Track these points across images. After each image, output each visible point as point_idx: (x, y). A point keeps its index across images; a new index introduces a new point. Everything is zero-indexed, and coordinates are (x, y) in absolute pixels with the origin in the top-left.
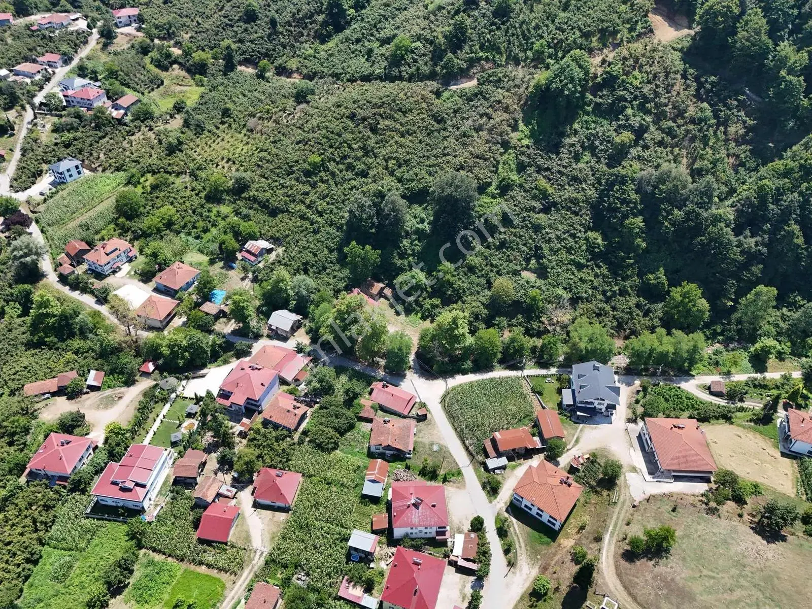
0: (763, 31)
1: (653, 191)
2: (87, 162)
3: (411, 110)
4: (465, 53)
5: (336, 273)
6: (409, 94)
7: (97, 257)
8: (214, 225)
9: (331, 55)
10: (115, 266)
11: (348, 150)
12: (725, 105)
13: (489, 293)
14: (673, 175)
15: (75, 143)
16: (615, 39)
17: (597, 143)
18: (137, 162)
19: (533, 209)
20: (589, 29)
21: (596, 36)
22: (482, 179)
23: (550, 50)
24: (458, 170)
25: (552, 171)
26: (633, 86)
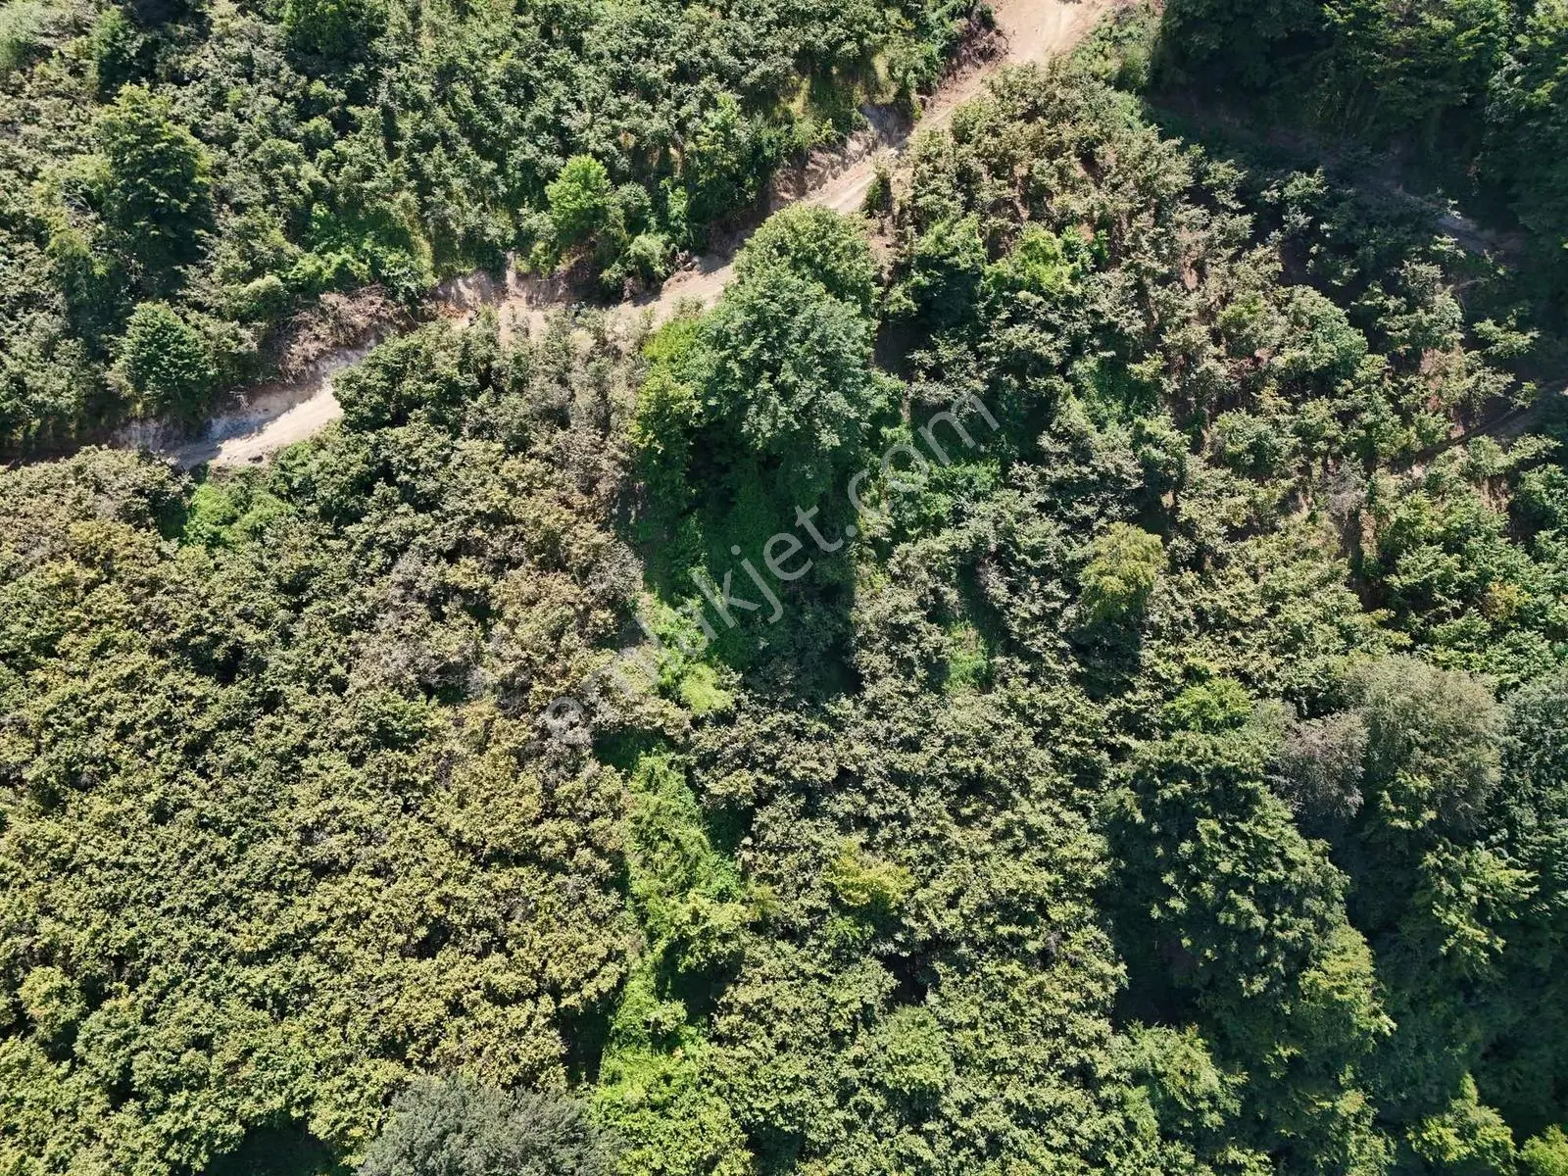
1: (1371, 804)
3: (46, 647)
4: (225, 276)
12: (1391, 289)
16: (873, 87)
17: (996, 586)
20: (763, 67)
21: (798, 89)
22: (577, 986)
23: (625, 189)
24: (426, 949)
25: (867, 784)
26: (1047, 296)
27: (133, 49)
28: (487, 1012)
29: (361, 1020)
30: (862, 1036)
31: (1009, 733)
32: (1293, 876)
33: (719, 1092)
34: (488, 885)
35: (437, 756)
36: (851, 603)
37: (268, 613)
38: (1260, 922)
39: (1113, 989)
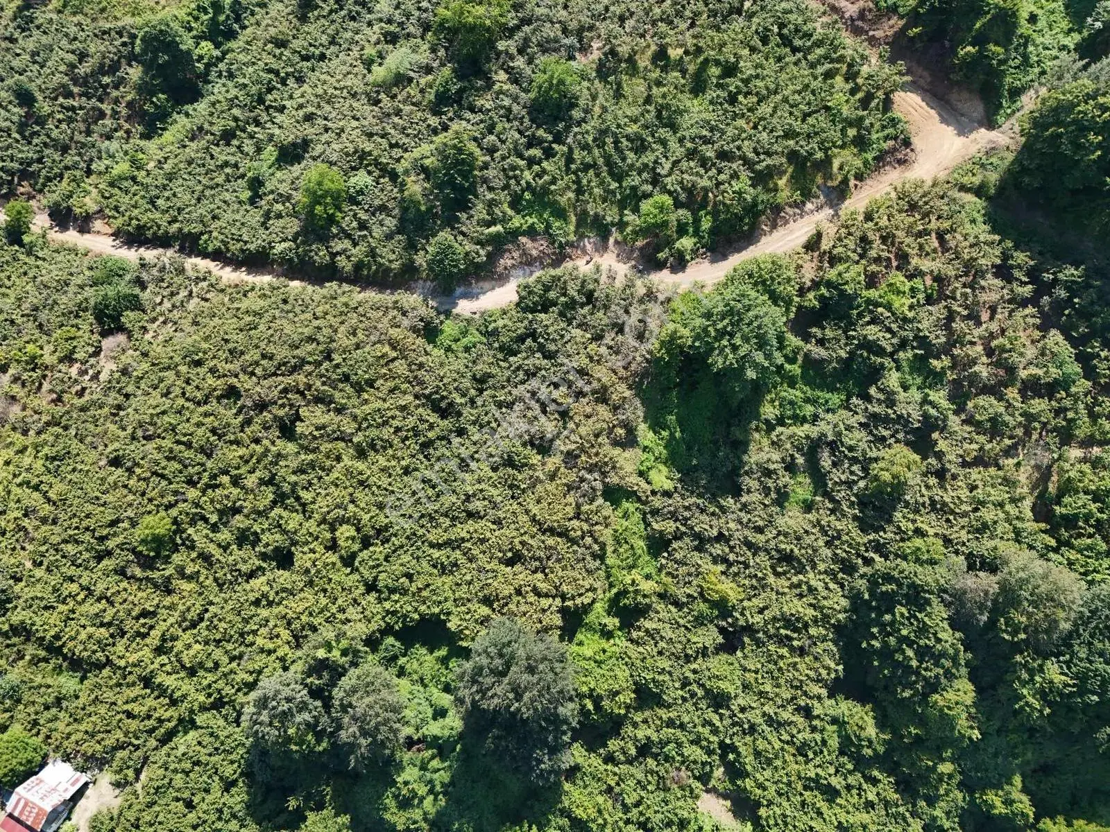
1: (992, 622)
3: (371, 383)
4: (478, 222)
6: (360, 334)
9: (171, 177)
11: (236, 491)
16: (828, 176)
17: (826, 461)
19: (702, 651)
20: (769, 161)
21: (785, 172)
22: (573, 598)
23: (681, 212)
24: (510, 563)
25: (732, 543)
26: (893, 314)
27: (454, 88)
28: (532, 598)
29: (477, 585)
30: (700, 660)
31: (813, 537)
32: (939, 647)
33: (626, 664)
34: (543, 542)
35: (531, 477)
36: (745, 452)
37: (468, 390)
38: (914, 663)
39: (833, 676)
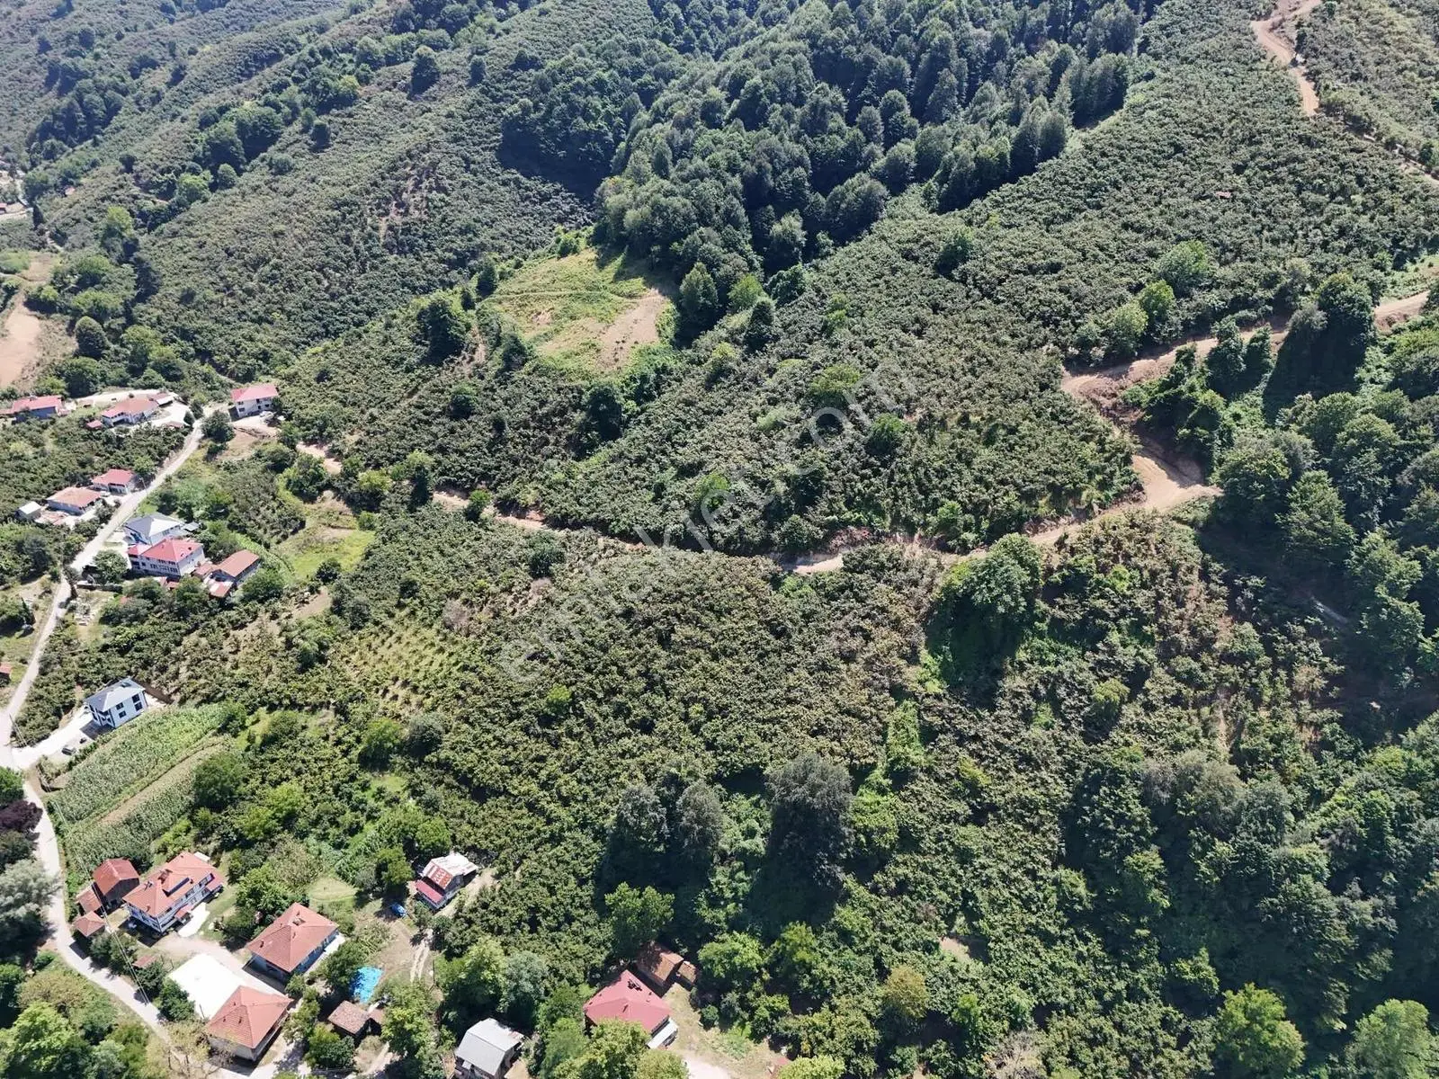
0: (1335, 513)
1: (1172, 801)
2: (154, 684)
3: (729, 611)
4: (819, 512)
5: (590, 932)
6: (726, 580)
7: (148, 900)
8: (371, 818)
9: (594, 484)
10: (179, 916)
11: (619, 678)
12: (1284, 631)
13: (880, 992)
14: (1206, 774)
15: (139, 644)
16: (1078, 502)
17: (1062, 692)
18: (244, 685)
19: (954, 817)
20: (1032, 486)
21: (1045, 496)
22: (859, 759)
23: (967, 515)
24: (814, 734)
25: (985, 743)
26: (1116, 592)
31: (1048, 746)
32: (1130, 816)
33: (895, 813)
34: (842, 720)
35: (838, 677)
36: (1001, 678)
37: (798, 621)
38: (1112, 828)
39: (1056, 850)
